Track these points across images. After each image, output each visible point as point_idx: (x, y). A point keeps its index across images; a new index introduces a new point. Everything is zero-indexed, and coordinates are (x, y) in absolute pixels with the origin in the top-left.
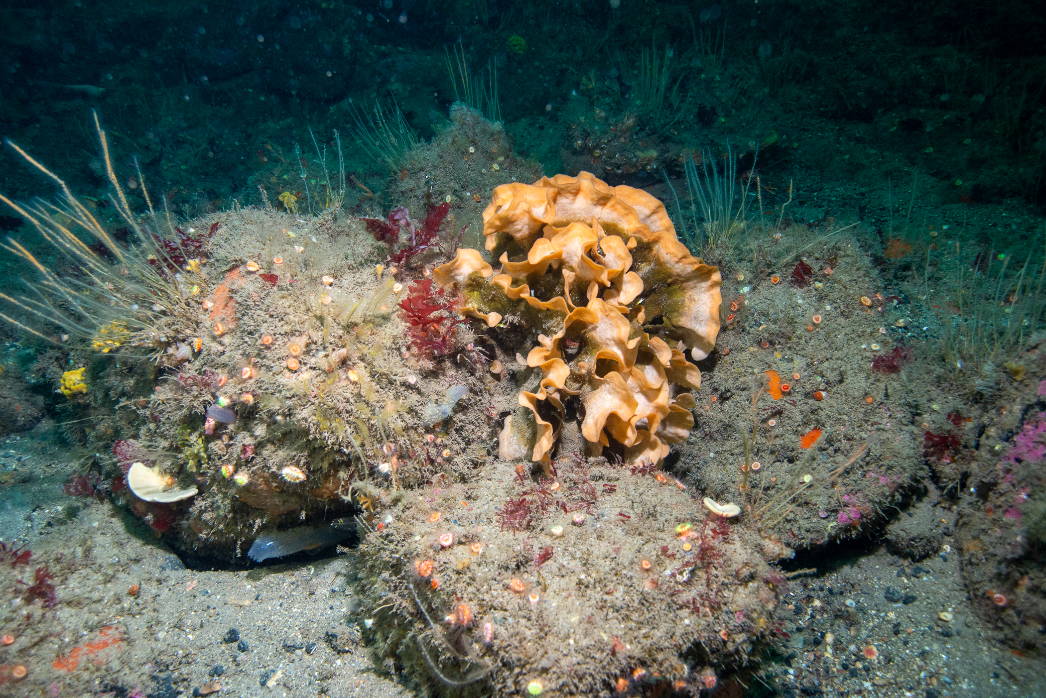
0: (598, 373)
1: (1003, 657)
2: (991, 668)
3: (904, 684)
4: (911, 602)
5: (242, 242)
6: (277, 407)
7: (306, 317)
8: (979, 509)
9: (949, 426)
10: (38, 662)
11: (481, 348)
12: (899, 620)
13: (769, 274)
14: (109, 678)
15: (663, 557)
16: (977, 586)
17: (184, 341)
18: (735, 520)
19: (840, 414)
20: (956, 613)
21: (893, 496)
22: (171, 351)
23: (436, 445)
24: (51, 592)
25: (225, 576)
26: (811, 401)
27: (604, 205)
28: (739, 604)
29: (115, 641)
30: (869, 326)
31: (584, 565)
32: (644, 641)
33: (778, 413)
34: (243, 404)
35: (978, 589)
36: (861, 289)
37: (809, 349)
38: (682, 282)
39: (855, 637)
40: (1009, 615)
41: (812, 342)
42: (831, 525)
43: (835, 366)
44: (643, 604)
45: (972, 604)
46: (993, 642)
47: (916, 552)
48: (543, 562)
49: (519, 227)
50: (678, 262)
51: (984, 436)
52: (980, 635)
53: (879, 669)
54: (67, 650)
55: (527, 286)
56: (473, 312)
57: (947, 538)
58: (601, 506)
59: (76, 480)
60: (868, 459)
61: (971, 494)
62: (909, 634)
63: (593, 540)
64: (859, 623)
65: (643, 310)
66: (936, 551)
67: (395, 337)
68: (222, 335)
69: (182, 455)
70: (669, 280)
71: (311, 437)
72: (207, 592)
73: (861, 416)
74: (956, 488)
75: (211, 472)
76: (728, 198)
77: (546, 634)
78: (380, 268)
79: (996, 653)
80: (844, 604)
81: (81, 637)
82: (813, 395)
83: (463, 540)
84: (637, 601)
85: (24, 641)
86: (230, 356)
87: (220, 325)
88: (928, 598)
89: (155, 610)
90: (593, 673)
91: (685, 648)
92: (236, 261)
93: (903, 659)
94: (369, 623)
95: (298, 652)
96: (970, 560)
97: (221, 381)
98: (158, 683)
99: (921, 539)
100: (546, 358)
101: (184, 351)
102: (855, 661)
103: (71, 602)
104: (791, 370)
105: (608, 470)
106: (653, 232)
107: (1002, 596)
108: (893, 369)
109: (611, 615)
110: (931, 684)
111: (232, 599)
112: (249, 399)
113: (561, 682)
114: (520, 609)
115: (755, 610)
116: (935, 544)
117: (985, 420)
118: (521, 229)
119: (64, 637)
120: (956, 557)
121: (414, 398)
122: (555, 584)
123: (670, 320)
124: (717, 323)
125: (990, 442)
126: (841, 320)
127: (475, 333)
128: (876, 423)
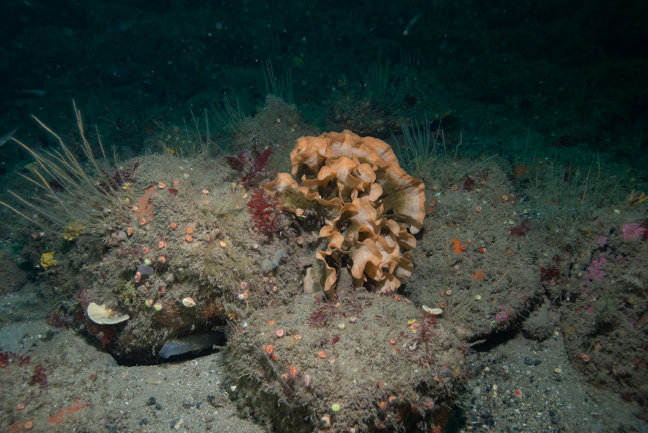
0: (359, 240)
1: (589, 390)
2: (583, 396)
3: (537, 409)
4: (539, 364)
5: (154, 173)
6: (180, 263)
7: (195, 212)
8: (572, 309)
9: (553, 264)
10: (39, 419)
11: (292, 229)
12: (533, 375)
13: (451, 185)
14: (81, 427)
15: (401, 337)
16: (574, 352)
17: (121, 229)
18: (440, 316)
19: (494, 260)
20: (563, 368)
21: (526, 304)
22: (114, 235)
23: (269, 284)
24: (45, 379)
25: (144, 368)
26: (478, 254)
27: (358, 147)
28: (444, 361)
29: (83, 406)
30: (508, 211)
31: (359, 342)
32: (394, 381)
33: (459, 262)
34: (160, 263)
35: (574, 354)
36: (502, 191)
37: (475, 225)
38: (403, 189)
39: (509, 386)
40: (591, 366)
41: (477, 222)
42: (493, 322)
43: (490, 234)
44: (392, 362)
45: (571, 362)
46: (584, 382)
47: (540, 336)
48: (335, 343)
49: (311, 160)
50: (400, 178)
51: (573, 269)
52: (576, 379)
53: (523, 402)
54: (56, 412)
55: (318, 193)
56: (288, 208)
57: (556, 328)
58: (365, 313)
59: (52, 316)
60: (510, 284)
61: (568, 302)
62: (539, 382)
63: (362, 330)
64: (511, 378)
65: (383, 205)
66: (551, 335)
67: (245, 222)
68: (145, 225)
69: (121, 296)
70: (396, 189)
71: (201, 279)
72: (135, 378)
73: (506, 261)
74: (559, 299)
75: (139, 304)
76: (426, 143)
77: (340, 378)
78: (234, 185)
79: (586, 388)
80: (502, 368)
81: (63, 404)
82: (479, 250)
83: (289, 333)
84: (389, 360)
85: (30, 407)
86: (150, 236)
87: (143, 219)
88: (548, 361)
89: (105, 388)
90: (367, 398)
91: (416, 385)
92: (151, 183)
93: (536, 395)
94: (234, 388)
95: (192, 408)
96: (569, 338)
97: (145, 250)
98: (109, 430)
99: (542, 328)
100: (330, 232)
101: (122, 235)
102: (510, 399)
103: (56, 384)
104: (466, 237)
105: (367, 294)
106: (386, 162)
107: (587, 356)
108: (521, 234)
109: (375, 368)
110: (552, 408)
111: (150, 380)
112: (163, 259)
113: (350, 403)
114: (324, 367)
115: (453, 364)
116: (550, 331)
117: (573, 260)
118: (313, 162)
119: (54, 404)
120: (562, 338)
121: (257, 256)
122: (343, 353)
123: (397, 211)
124: (423, 212)
125: (576, 272)
126: (492, 209)
127: (289, 220)
128: (514, 264)
